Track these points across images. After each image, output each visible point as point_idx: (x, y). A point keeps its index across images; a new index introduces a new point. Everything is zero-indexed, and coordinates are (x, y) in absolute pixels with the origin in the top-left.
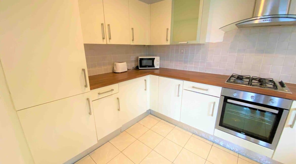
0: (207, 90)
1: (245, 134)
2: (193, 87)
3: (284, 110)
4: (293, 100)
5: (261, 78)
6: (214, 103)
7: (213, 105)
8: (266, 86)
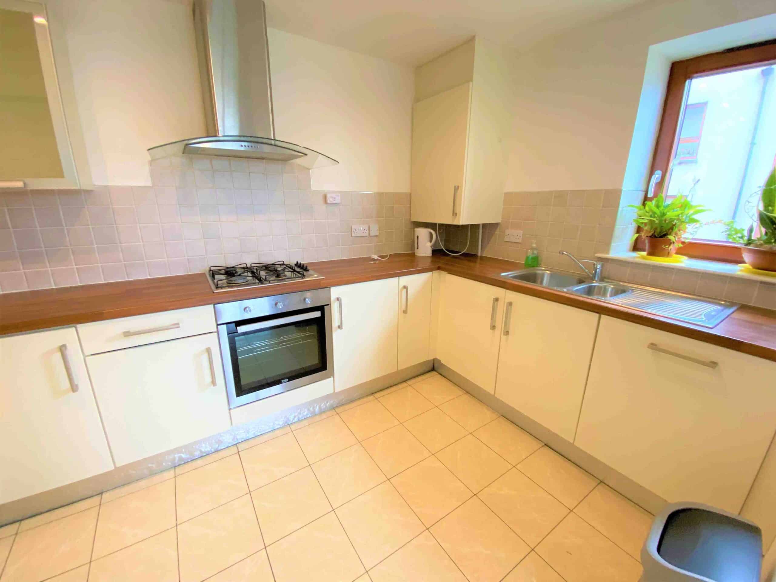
0: (176, 326)
1: (287, 380)
2: (127, 334)
3: (325, 307)
4: (330, 288)
5: (269, 265)
6: (208, 350)
7: (205, 357)
8: (286, 276)
